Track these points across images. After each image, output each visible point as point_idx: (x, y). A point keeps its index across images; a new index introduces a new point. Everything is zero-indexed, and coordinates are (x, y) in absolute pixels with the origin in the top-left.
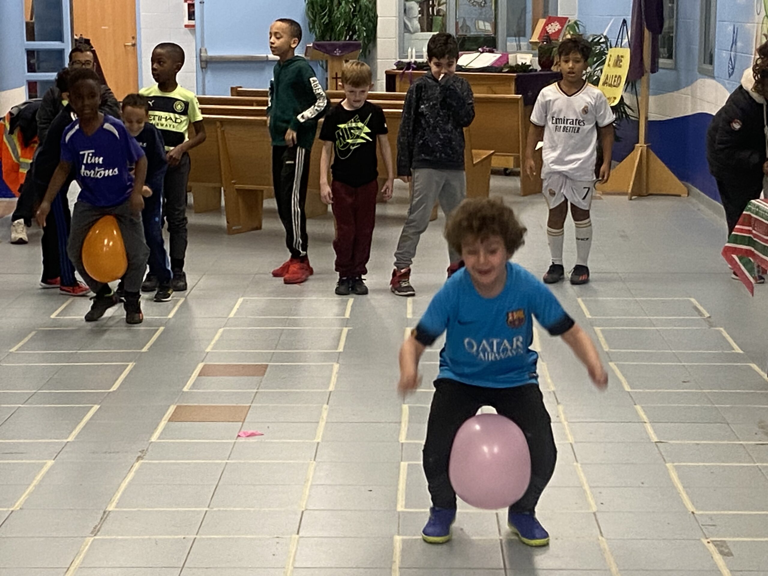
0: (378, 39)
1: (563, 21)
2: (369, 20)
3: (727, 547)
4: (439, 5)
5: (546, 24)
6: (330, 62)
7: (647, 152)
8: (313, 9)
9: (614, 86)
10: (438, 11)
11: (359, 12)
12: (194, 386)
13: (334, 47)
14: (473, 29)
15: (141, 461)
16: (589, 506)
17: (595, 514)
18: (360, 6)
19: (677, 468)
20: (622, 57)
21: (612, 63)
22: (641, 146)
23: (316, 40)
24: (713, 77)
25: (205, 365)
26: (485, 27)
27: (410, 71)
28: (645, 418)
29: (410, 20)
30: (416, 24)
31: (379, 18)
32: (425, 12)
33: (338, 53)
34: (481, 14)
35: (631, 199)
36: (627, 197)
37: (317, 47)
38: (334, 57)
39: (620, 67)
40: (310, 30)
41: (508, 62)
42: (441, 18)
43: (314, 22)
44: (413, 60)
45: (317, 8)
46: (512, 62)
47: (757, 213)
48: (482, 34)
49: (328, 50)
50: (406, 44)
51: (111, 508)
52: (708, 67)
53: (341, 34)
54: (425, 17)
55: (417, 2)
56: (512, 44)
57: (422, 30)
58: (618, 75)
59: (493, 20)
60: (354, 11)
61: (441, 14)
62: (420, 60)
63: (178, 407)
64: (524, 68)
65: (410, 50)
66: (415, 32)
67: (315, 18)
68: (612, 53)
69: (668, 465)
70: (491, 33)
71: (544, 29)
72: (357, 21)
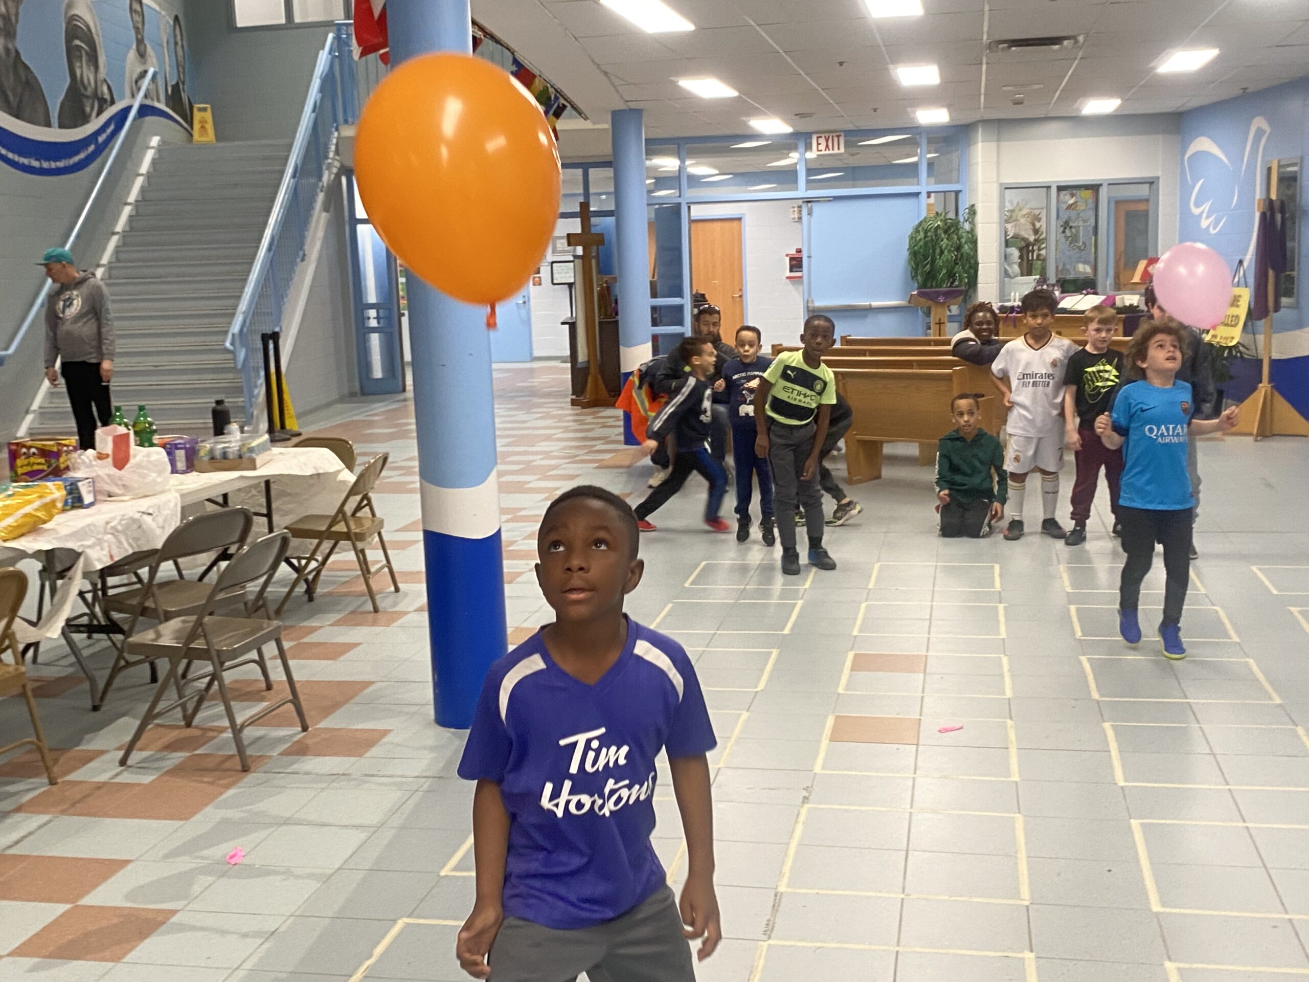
0: (979, 286)
2: (970, 267)
4: (1039, 249)
5: (1148, 265)
6: (933, 310)
7: (1272, 392)
8: (916, 257)
9: (1232, 326)
10: (1038, 255)
11: (960, 259)
12: (848, 686)
13: (938, 294)
14: (1073, 273)
15: (806, 807)
18: (962, 255)
20: (1240, 296)
22: (1264, 387)
23: (919, 288)
25: (855, 655)
26: (1084, 269)
27: (1014, 314)
30: (1016, 268)
31: (981, 267)
32: (1025, 257)
33: (941, 299)
34: (1080, 257)
35: (1256, 441)
36: (1251, 438)
37: (921, 294)
38: (938, 303)
39: (1238, 306)
40: (913, 278)
41: (1114, 304)
42: (1040, 262)
43: (915, 269)
45: (920, 257)
46: (1119, 304)
48: (1082, 277)
49: (932, 297)
50: (1007, 289)
51: (782, 888)
53: (943, 281)
54: (1025, 263)
55: (1017, 248)
57: (1022, 275)
58: (1235, 314)
59: (1093, 262)
60: (956, 259)
61: (1041, 258)
63: (837, 719)
64: (1132, 308)
65: (1012, 294)
66: (1016, 276)
67: (917, 265)
70: (1091, 275)
71: (1146, 271)
72: (958, 268)
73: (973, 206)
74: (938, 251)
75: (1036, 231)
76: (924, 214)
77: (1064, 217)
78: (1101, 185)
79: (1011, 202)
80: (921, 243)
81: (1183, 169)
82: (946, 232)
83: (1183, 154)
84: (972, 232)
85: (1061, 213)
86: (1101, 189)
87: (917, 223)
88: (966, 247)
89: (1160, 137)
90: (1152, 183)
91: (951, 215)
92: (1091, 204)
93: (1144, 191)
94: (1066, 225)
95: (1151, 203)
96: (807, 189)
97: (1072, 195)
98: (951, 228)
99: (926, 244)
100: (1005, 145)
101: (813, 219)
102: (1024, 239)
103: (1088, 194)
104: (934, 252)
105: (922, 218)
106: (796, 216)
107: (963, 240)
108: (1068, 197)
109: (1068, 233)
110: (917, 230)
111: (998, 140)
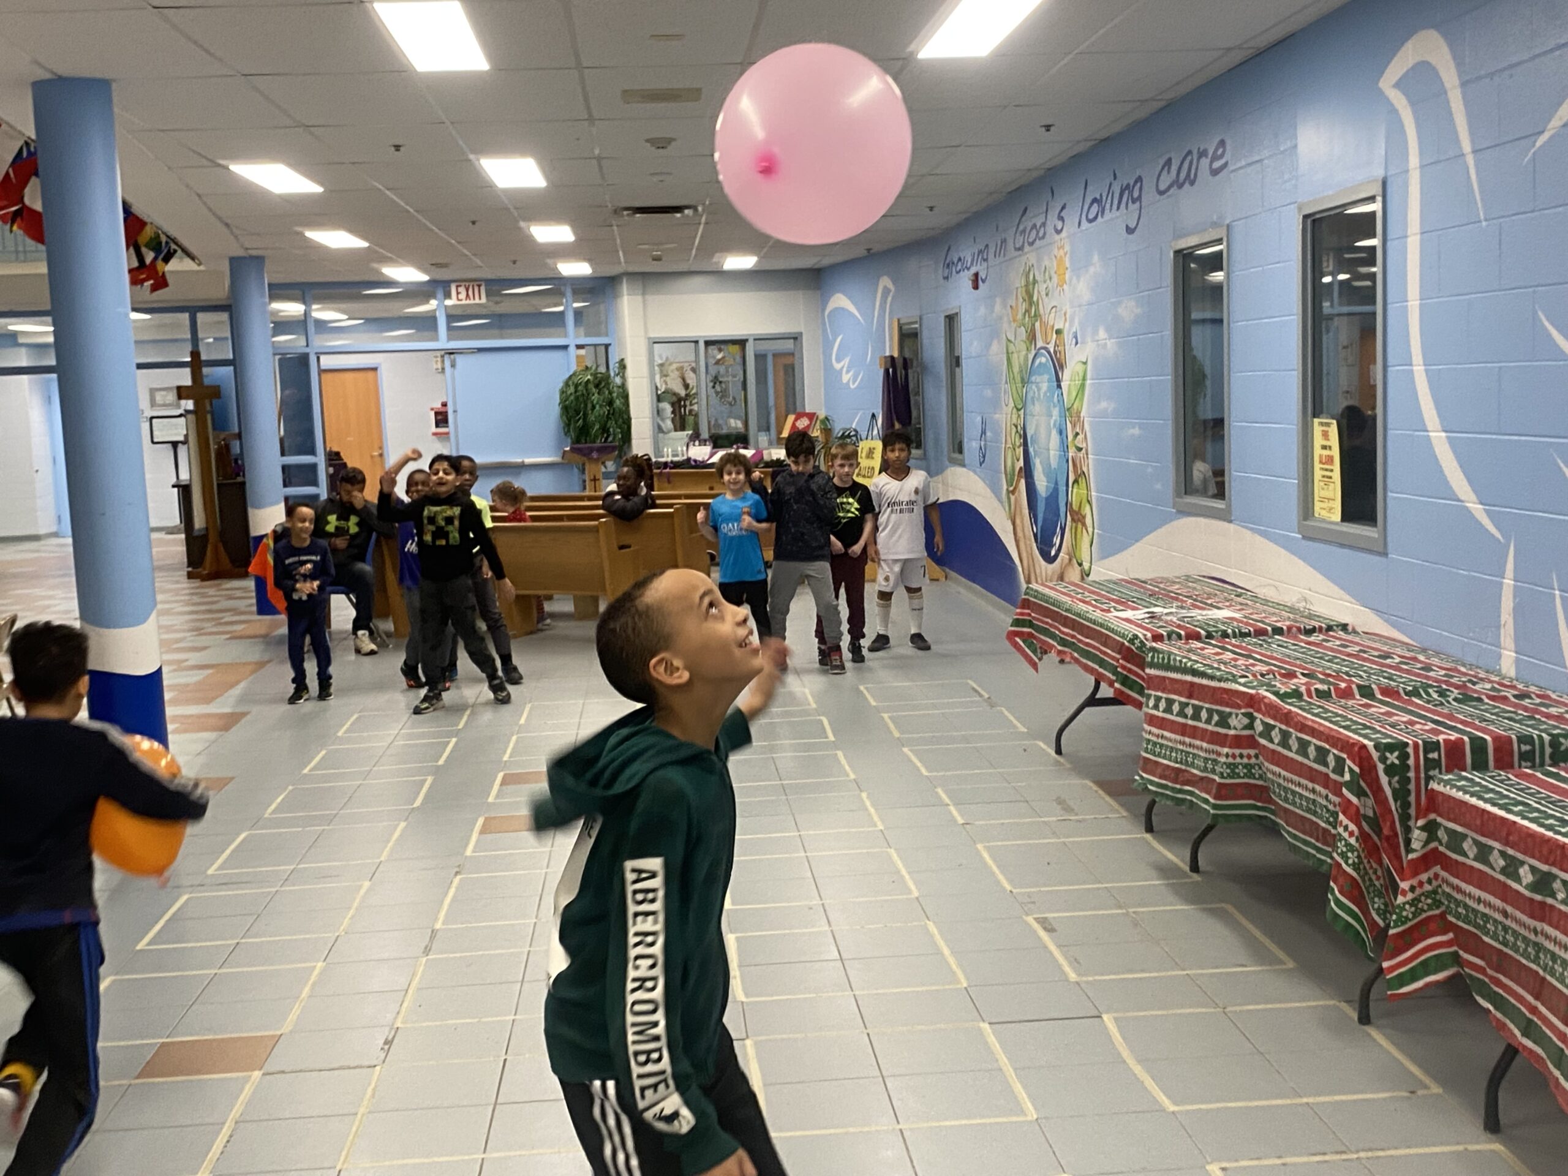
0: (633, 441)
1: (811, 416)
2: (624, 422)
3: (1050, 924)
4: (691, 404)
5: (796, 420)
6: (587, 467)
8: (568, 412)
10: (691, 411)
11: (613, 414)
12: (497, 797)
13: (591, 450)
14: (724, 427)
15: (459, 877)
16: (910, 892)
17: (917, 898)
18: (614, 410)
19: (988, 849)
21: (864, 455)
23: (573, 443)
24: (964, 466)
25: (505, 775)
26: (736, 424)
27: (668, 470)
28: (947, 800)
29: (663, 420)
30: (669, 424)
31: (633, 421)
33: (595, 455)
34: (731, 412)
37: (572, 449)
38: (591, 459)
39: (873, 458)
40: (565, 434)
41: (763, 458)
42: (692, 418)
43: (568, 425)
44: (669, 459)
45: (571, 412)
46: (766, 458)
47: (1035, 597)
48: (734, 432)
49: (586, 453)
50: (661, 445)
51: (438, 926)
52: (957, 456)
53: (596, 437)
55: (669, 403)
56: (763, 439)
57: (676, 430)
58: (872, 466)
59: (744, 418)
60: (608, 414)
61: (693, 413)
62: (676, 459)
63: (486, 819)
64: (779, 463)
66: (669, 432)
67: (569, 421)
68: (863, 446)
69: (980, 846)
70: (743, 430)
71: (794, 424)
72: (611, 424)
73: (622, 360)
74: (589, 406)
75: (686, 386)
76: (574, 368)
77: (713, 371)
78: (747, 340)
79: (661, 357)
80: (572, 398)
81: (824, 324)
82: (597, 386)
83: (823, 310)
84: (623, 386)
85: (710, 368)
86: (747, 345)
87: (567, 376)
88: (618, 402)
89: (801, 292)
90: (796, 338)
91: (602, 369)
92: (739, 359)
93: (789, 345)
94: (716, 380)
95: (797, 356)
96: (449, 339)
97: (720, 350)
98: (601, 382)
99: (577, 398)
100: (650, 298)
101: (456, 372)
102: (675, 394)
103: (735, 349)
104: (586, 405)
105: (571, 373)
106: (439, 366)
107: (615, 395)
108: (716, 352)
109: (718, 388)
110: (567, 384)
111: (644, 294)
